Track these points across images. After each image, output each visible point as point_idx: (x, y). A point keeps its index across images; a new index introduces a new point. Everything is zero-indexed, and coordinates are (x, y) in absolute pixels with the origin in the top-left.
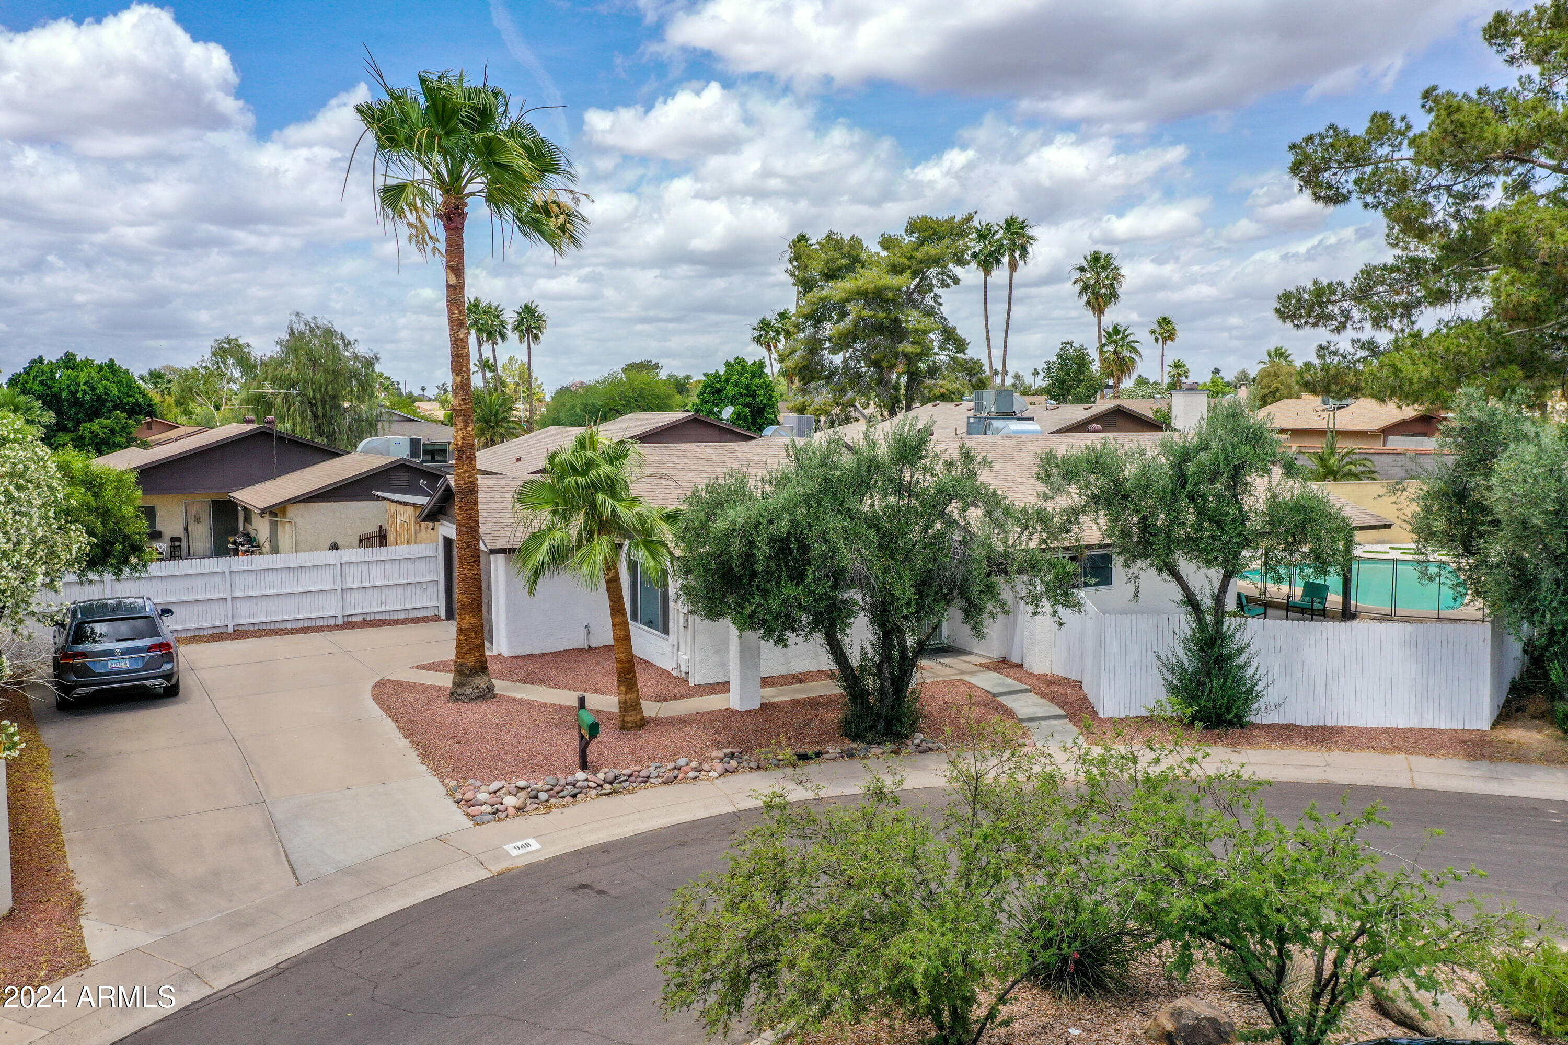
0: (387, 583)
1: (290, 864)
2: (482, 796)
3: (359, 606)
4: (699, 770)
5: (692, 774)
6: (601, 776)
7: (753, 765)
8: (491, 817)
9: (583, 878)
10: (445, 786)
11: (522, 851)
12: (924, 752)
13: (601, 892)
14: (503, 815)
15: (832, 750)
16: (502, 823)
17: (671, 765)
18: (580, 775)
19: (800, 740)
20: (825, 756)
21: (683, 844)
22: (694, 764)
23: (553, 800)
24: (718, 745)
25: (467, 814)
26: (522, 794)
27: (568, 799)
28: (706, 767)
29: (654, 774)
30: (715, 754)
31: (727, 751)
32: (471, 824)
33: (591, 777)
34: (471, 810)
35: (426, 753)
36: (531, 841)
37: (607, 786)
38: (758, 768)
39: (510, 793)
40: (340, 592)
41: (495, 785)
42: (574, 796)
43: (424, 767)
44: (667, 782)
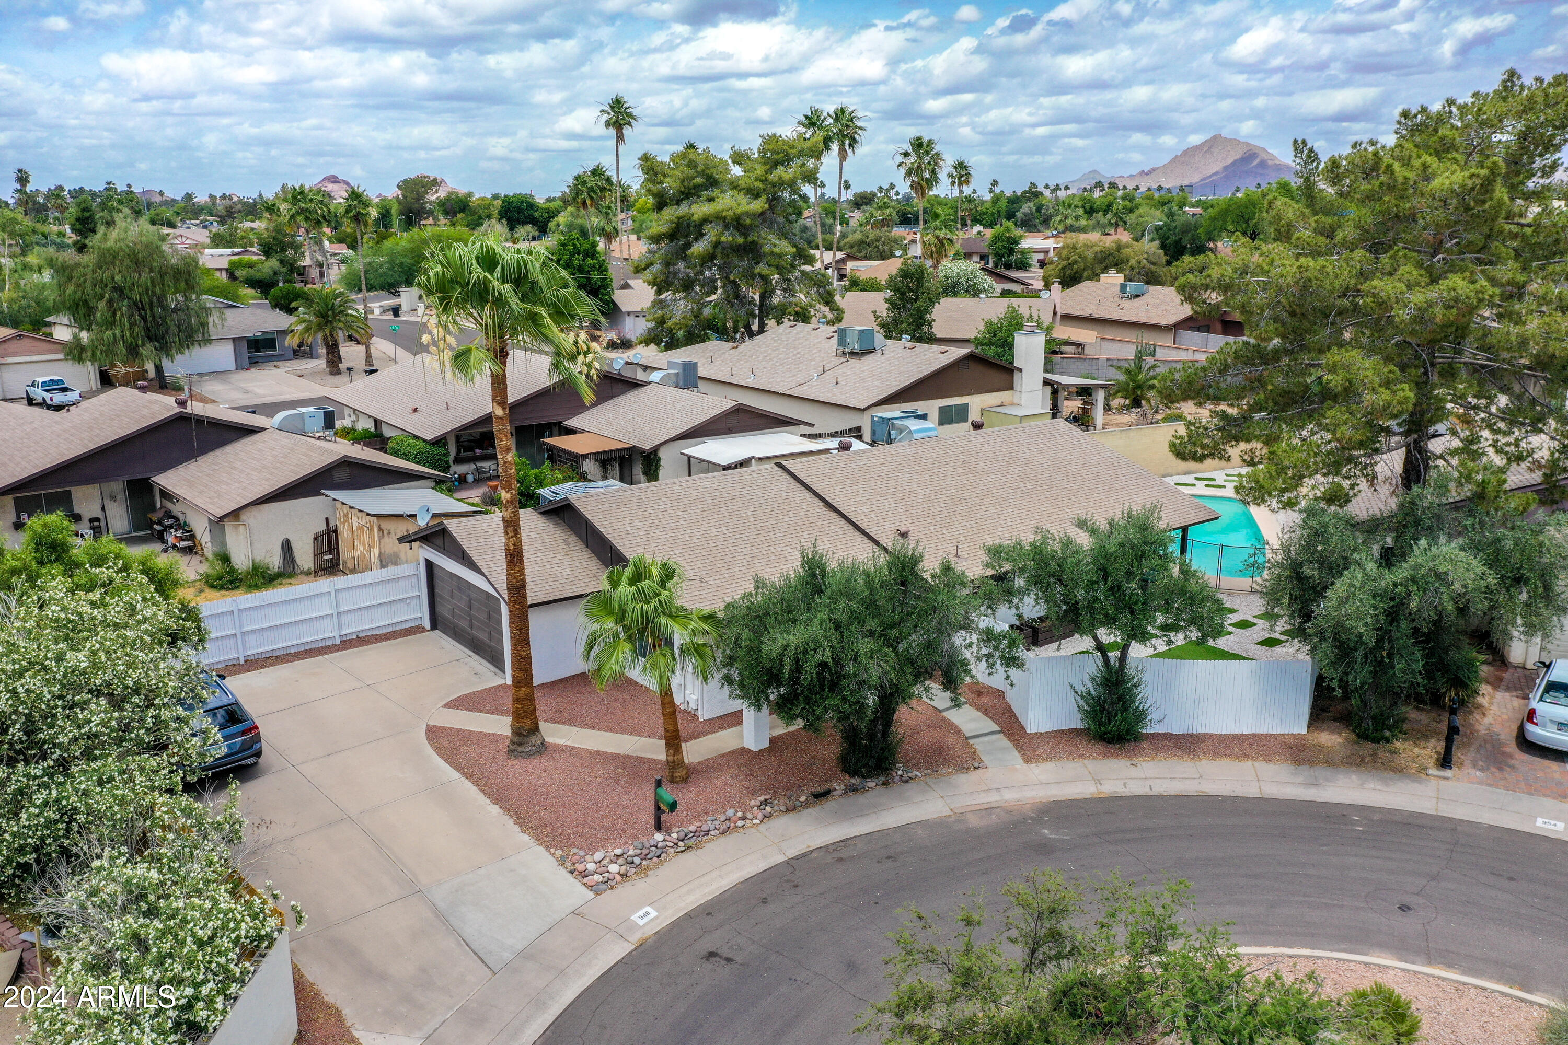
0: (375, 602)
1: (475, 954)
2: (591, 867)
3: (352, 627)
4: (744, 818)
5: (740, 823)
6: (675, 836)
7: (783, 809)
8: (604, 886)
9: (707, 944)
10: (553, 855)
11: (646, 920)
12: (907, 781)
13: (728, 960)
14: (613, 883)
15: (839, 787)
16: (616, 891)
17: (723, 818)
18: (659, 837)
19: (811, 780)
20: (835, 793)
21: (764, 901)
22: (740, 814)
23: (644, 863)
24: (752, 792)
25: (585, 884)
26: (621, 861)
27: (655, 859)
28: (749, 816)
29: (712, 827)
30: (753, 803)
31: (762, 798)
32: (591, 895)
33: (667, 838)
34: (586, 880)
35: (522, 821)
36: (648, 909)
37: (681, 844)
38: (787, 810)
39: (612, 862)
40: (335, 617)
41: (598, 856)
42: (659, 857)
43: (526, 837)
44: (723, 833)
